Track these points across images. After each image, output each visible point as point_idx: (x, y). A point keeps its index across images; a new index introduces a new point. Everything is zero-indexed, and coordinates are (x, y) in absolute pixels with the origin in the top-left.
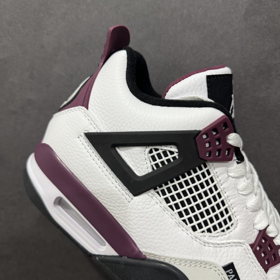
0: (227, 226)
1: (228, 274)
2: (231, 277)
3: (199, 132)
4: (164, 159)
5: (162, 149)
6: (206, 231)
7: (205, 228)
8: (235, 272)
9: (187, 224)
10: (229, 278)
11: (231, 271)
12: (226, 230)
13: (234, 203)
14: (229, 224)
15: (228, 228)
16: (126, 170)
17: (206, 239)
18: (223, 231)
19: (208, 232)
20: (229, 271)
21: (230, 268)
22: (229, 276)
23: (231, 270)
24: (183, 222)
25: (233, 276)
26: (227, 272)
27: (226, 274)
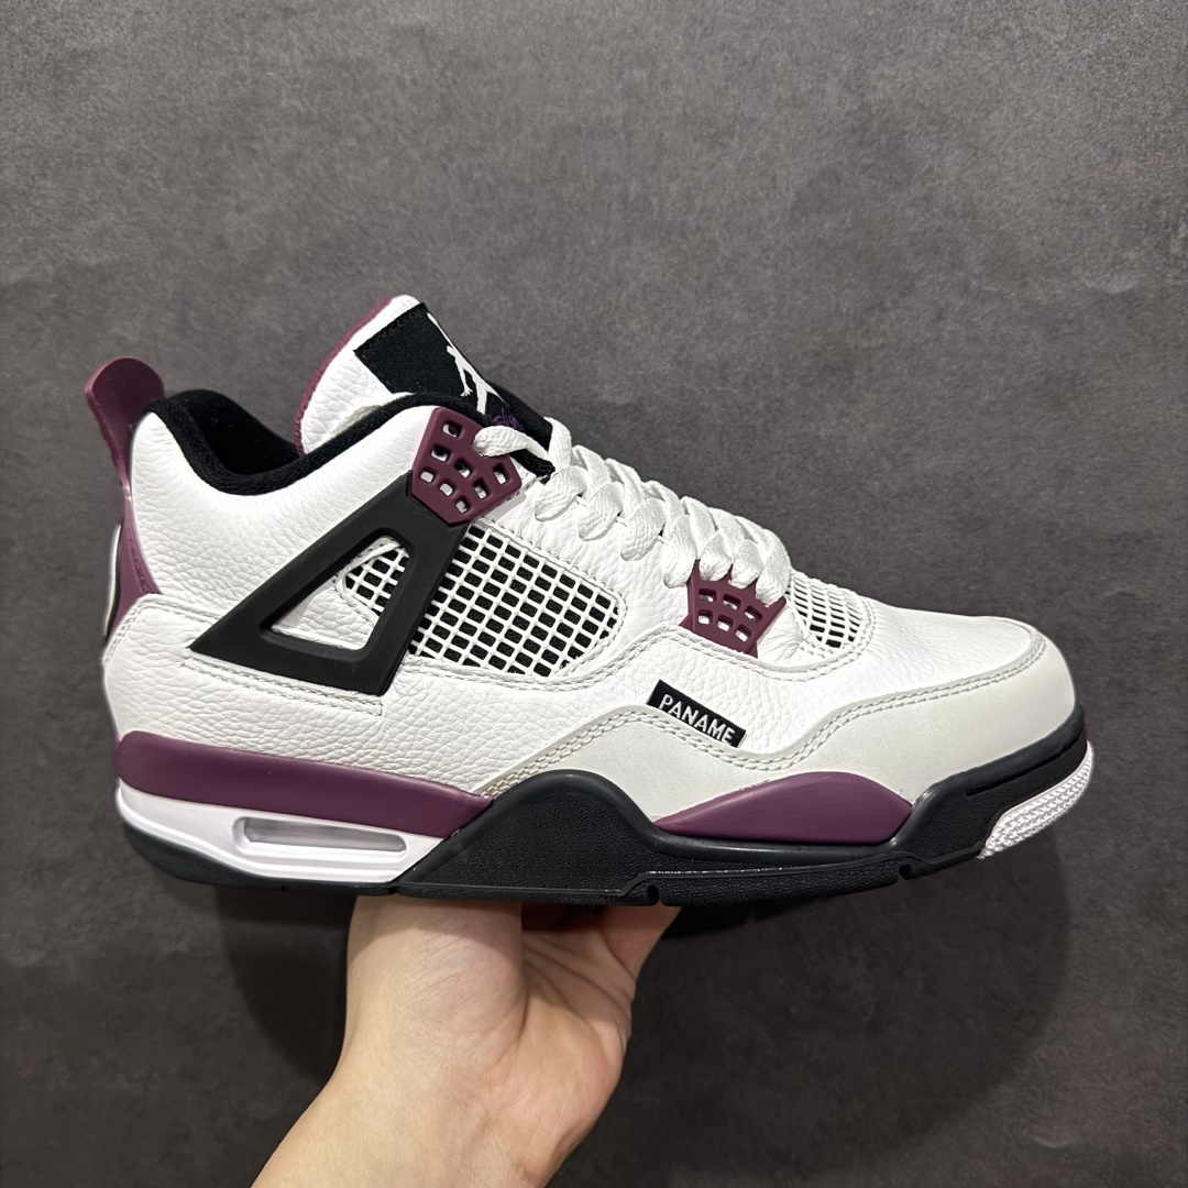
0: (606, 619)
1: (666, 709)
2: (676, 710)
3: (409, 475)
4: (386, 578)
5: (367, 563)
6: (569, 659)
7: (563, 655)
8: (678, 696)
9: (522, 673)
10: (673, 715)
11: (666, 700)
12: (608, 629)
13: (589, 567)
14: (608, 613)
15: (611, 623)
16: (325, 655)
17: (578, 674)
18: (605, 634)
19: (574, 658)
20: (664, 702)
21: (662, 695)
22: (672, 710)
23: (667, 696)
24: (511, 674)
25: (679, 705)
26: (661, 706)
27: (664, 713)
